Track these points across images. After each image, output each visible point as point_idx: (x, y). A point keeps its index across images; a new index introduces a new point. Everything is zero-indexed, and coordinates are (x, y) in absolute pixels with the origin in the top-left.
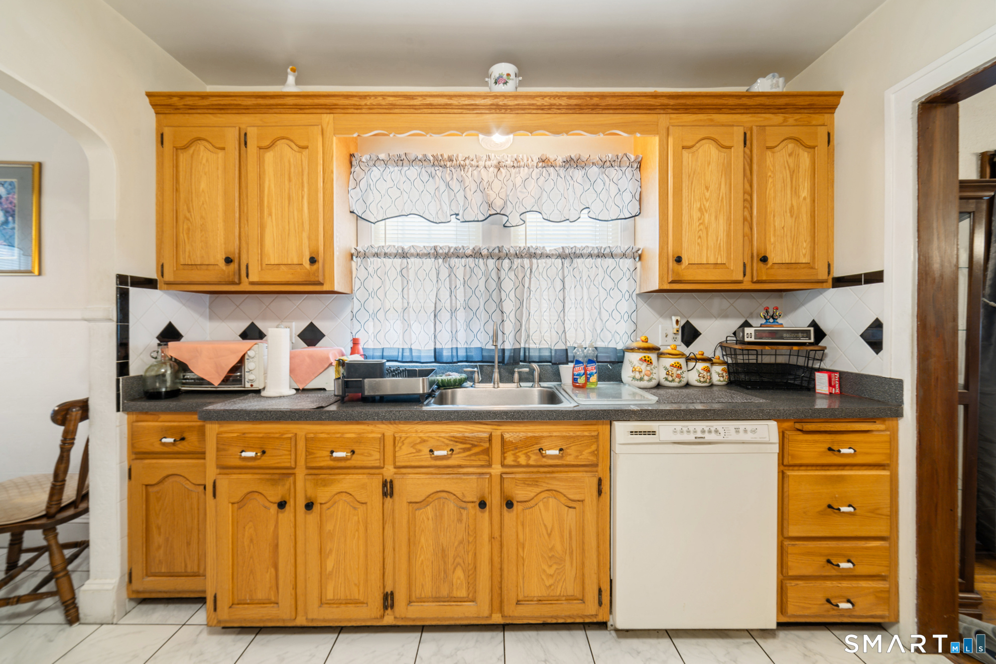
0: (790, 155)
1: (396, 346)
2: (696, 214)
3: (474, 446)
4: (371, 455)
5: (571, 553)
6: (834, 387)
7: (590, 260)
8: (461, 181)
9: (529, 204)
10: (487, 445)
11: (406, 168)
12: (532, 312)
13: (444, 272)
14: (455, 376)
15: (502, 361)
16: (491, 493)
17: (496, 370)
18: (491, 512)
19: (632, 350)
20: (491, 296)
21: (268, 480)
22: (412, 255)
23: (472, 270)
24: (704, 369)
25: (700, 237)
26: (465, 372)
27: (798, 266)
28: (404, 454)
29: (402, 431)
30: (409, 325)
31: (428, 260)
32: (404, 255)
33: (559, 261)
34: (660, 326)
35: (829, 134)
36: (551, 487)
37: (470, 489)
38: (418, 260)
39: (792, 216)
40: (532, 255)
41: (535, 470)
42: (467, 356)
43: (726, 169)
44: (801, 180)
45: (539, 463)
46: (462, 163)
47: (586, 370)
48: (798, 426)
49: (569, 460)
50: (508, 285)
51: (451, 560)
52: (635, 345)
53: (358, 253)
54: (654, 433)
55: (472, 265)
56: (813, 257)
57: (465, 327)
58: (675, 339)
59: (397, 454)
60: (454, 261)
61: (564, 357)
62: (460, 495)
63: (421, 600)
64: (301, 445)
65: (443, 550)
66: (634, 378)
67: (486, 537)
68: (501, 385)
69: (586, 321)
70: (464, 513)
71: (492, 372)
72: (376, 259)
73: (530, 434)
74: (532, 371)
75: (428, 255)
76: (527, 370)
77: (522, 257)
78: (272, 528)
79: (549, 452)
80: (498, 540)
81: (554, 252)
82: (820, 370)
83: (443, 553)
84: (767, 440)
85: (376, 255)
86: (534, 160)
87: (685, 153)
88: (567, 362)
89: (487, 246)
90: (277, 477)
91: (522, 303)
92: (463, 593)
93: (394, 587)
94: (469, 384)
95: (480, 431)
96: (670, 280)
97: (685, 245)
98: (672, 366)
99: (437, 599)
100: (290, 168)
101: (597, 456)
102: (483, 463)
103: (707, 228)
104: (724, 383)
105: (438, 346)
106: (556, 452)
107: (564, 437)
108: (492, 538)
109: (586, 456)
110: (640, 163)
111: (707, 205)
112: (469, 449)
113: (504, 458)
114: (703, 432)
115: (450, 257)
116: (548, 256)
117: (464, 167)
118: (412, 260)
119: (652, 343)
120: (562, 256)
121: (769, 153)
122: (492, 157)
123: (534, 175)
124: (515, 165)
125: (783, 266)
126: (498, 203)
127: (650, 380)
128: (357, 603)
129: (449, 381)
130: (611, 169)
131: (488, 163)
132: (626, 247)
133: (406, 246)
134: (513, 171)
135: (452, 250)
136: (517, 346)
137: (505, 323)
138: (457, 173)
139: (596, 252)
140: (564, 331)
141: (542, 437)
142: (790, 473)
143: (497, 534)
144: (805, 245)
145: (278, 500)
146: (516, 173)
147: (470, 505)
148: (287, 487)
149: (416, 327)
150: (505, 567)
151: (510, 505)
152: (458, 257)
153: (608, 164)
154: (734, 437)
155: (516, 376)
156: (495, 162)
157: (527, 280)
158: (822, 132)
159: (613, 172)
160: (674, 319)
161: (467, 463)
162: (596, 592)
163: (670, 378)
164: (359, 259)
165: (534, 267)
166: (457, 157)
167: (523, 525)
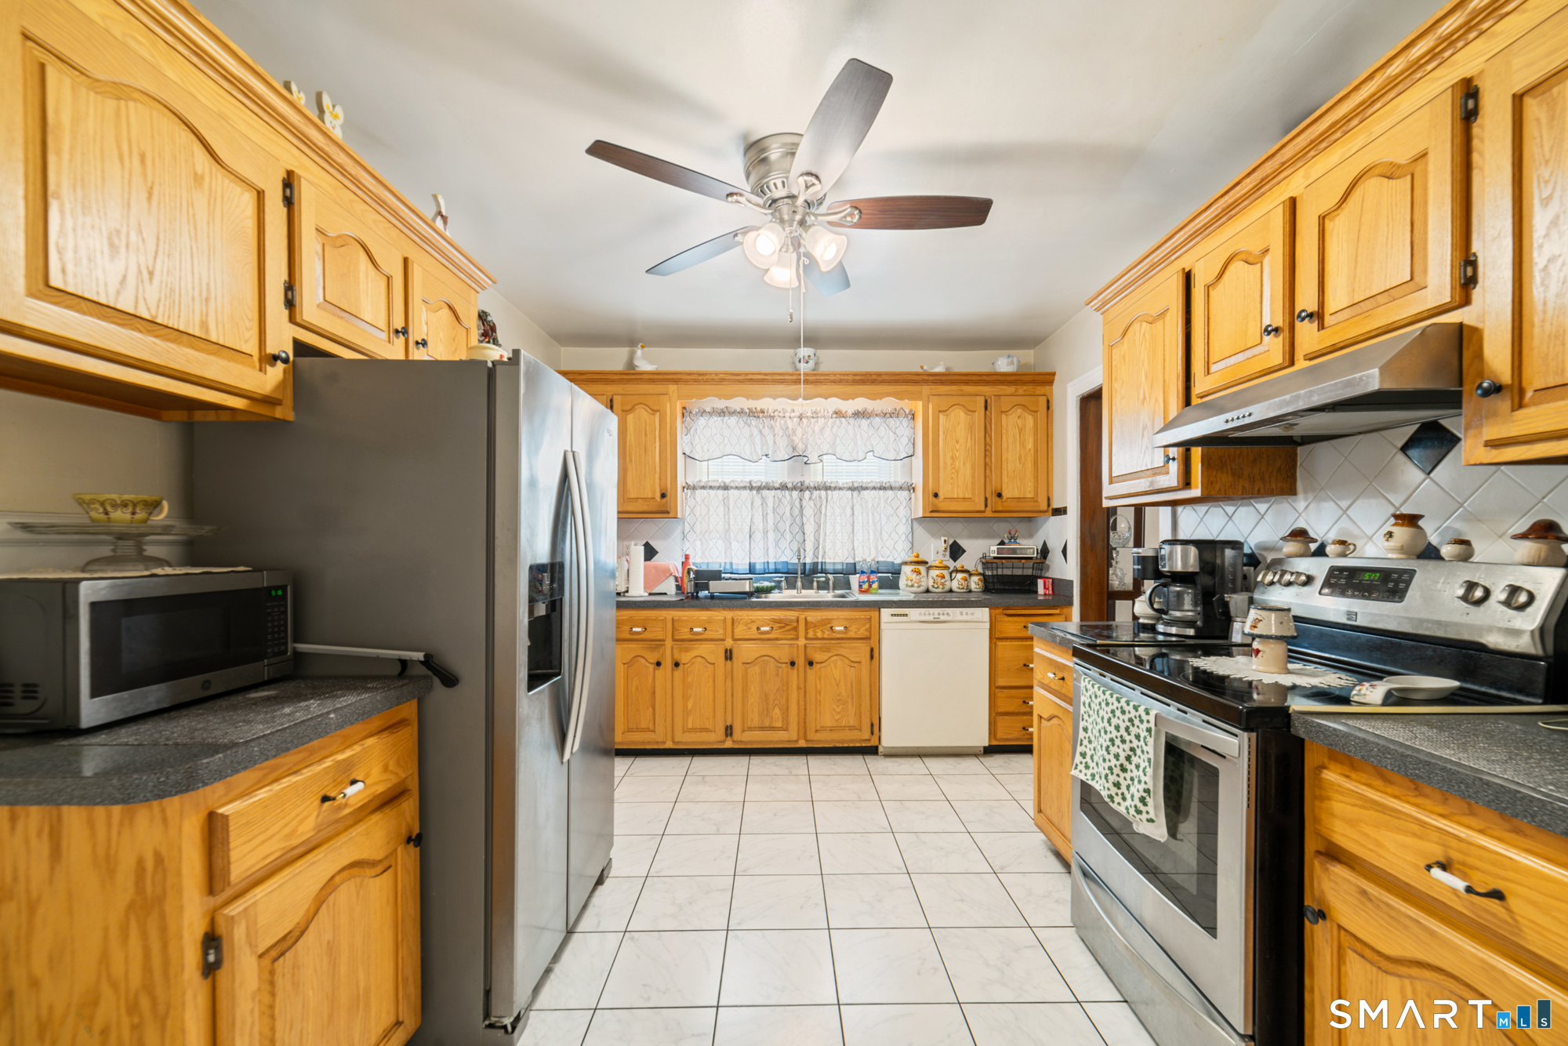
0: (1019, 417)
1: (719, 560)
2: (949, 461)
3: (787, 625)
4: (718, 631)
5: (852, 697)
6: (1048, 589)
7: (873, 491)
8: (772, 428)
9: (825, 448)
10: (795, 624)
11: (726, 418)
12: (828, 534)
13: (758, 501)
14: (766, 584)
15: (804, 573)
16: (798, 657)
17: (799, 579)
18: (798, 670)
19: (906, 563)
20: (795, 520)
21: (648, 648)
22: (732, 488)
23: (780, 500)
24: (962, 579)
25: (952, 478)
26: (774, 581)
27: (1026, 500)
28: (739, 631)
29: (739, 615)
30: (730, 544)
31: (745, 491)
32: (726, 488)
33: (850, 492)
34: (932, 545)
35: (1048, 401)
36: (838, 653)
37: (783, 653)
38: (736, 491)
39: (1020, 463)
40: (827, 488)
41: (828, 642)
42: (776, 569)
43: (971, 428)
44: (1027, 436)
45: (831, 637)
46: (772, 414)
47: (869, 578)
48: (1005, 612)
49: (851, 634)
50: (809, 511)
51: (771, 702)
52: (908, 559)
53: (689, 486)
54: (907, 615)
55: (780, 496)
56: (1036, 493)
57: (774, 545)
58: (944, 556)
59: (735, 631)
60: (765, 492)
61: (853, 569)
62: (777, 659)
63: (751, 729)
64: (669, 625)
65: (766, 696)
66: (907, 585)
67: (795, 686)
68: (803, 591)
69: (871, 541)
70: (780, 670)
71: (796, 582)
72: (703, 491)
73: (824, 617)
74: (828, 580)
75: (744, 488)
76: (824, 579)
77: (819, 489)
78: (650, 680)
79: (837, 628)
80: (803, 689)
81: (845, 486)
82: (1041, 577)
83: (765, 697)
84: (981, 620)
85: (703, 488)
86: (830, 411)
87: (941, 416)
88: (855, 573)
89: (791, 480)
90: (654, 646)
91: (819, 526)
92: (779, 724)
93: (732, 722)
94: (777, 591)
95: (791, 615)
96: (931, 510)
97: (941, 484)
98: (937, 576)
99: (762, 729)
100: (646, 426)
101: (870, 632)
102: (793, 637)
103: (957, 472)
104: (979, 590)
105: (752, 561)
106: (842, 628)
107: (847, 619)
108: (799, 688)
109: (862, 632)
110: (913, 415)
111: (958, 454)
112: (783, 627)
113: (807, 633)
114: (939, 614)
115: (763, 489)
116: (840, 489)
117: (773, 417)
118: (732, 491)
119: (922, 558)
120: (852, 489)
121: (1004, 416)
122: (796, 410)
123: (829, 423)
124: (814, 416)
125: (1015, 500)
126: (800, 447)
127: (919, 587)
128: (706, 730)
129: (763, 587)
130: (891, 419)
131: (793, 415)
132: (903, 482)
133: (727, 481)
134: (813, 420)
135: (764, 484)
136: (816, 561)
137: (806, 542)
138: (767, 421)
139: (879, 485)
140: (853, 548)
141: (832, 619)
142: (1000, 643)
143: (802, 686)
144: (1030, 484)
145: (655, 661)
146: (815, 422)
147: (784, 665)
148: (661, 652)
149: (734, 544)
150: (808, 706)
151: (811, 664)
152: (768, 489)
153: (888, 415)
154: (959, 618)
155: (815, 584)
156: (797, 414)
157: (823, 507)
158: (1043, 400)
159: (892, 421)
160: (943, 539)
161: (782, 636)
162: (869, 725)
163: (936, 586)
164: (689, 491)
165: (830, 497)
166: (768, 409)
167: (820, 678)
